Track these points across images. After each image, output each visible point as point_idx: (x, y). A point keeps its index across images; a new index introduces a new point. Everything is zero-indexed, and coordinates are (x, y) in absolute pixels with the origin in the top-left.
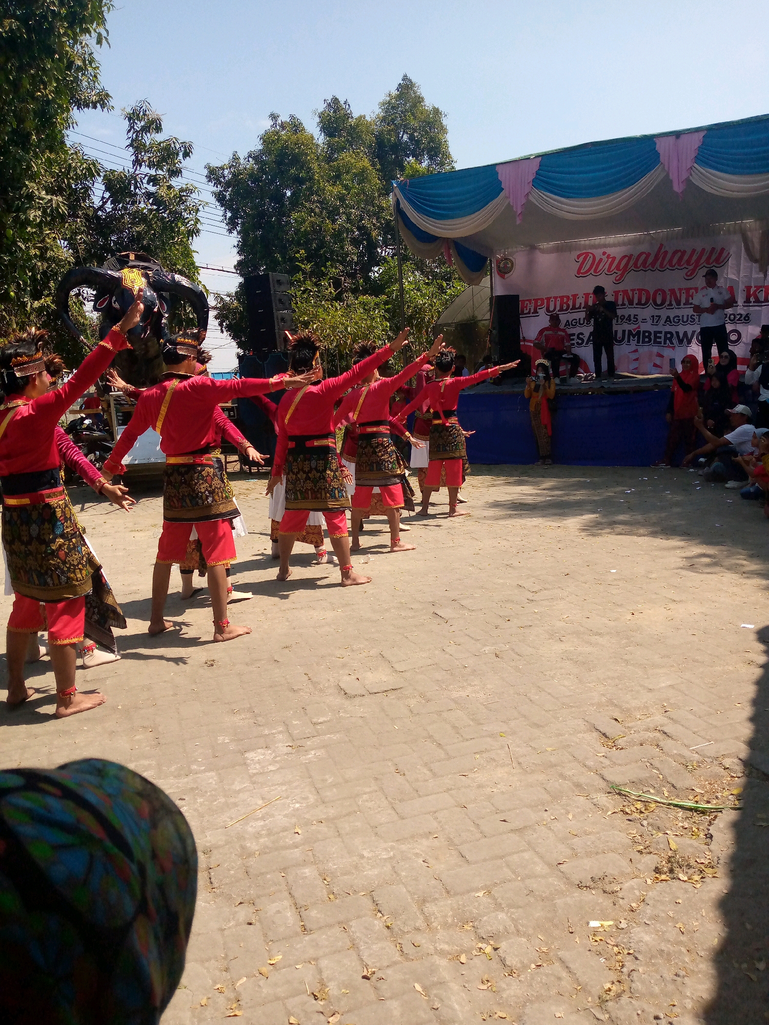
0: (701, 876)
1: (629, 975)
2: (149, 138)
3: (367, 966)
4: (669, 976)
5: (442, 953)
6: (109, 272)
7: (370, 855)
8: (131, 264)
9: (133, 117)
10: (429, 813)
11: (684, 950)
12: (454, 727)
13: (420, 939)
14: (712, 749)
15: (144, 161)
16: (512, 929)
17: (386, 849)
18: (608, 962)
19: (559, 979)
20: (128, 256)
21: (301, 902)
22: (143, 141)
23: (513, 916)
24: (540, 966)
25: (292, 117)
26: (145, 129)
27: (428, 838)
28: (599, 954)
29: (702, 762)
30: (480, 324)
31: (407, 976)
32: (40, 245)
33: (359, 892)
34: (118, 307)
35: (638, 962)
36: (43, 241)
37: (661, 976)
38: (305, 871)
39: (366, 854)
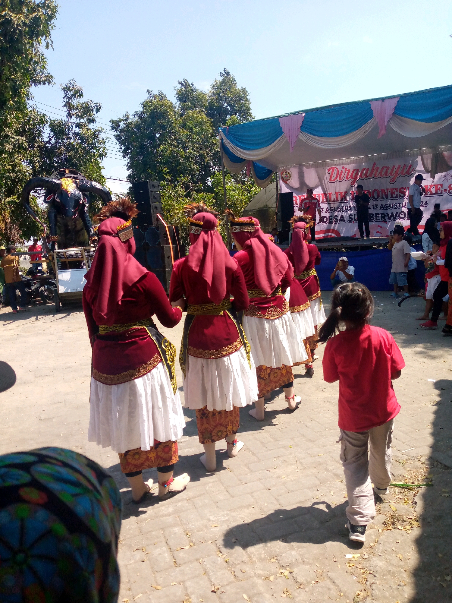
0: (410, 526)
1: (371, 586)
2: (76, 101)
3: (214, 585)
4: (394, 586)
5: (259, 576)
6: (54, 180)
7: (214, 519)
8: (67, 175)
9: (66, 89)
10: (248, 493)
11: (402, 570)
12: (262, 443)
13: (246, 568)
14: (414, 452)
15: (73, 115)
16: (300, 560)
17: (223, 515)
18: (358, 579)
19: (329, 589)
20: (64, 171)
21: (173, 548)
22: (73, 103)
23: (301, 553)
24: (317, 582)
25: (159, 92)
26: (74, 96)
27: (248, 508)
28: (352, 574)
29: (409, 460)
30: (270, 210)
31: (239, 590)
32: (12, 163)
33: (208, 541)
34: (59, 200)
35: (375, 578)
36: (14, 161)
37: (390, 586)
38: (175, 529)
39: (211, 518)
